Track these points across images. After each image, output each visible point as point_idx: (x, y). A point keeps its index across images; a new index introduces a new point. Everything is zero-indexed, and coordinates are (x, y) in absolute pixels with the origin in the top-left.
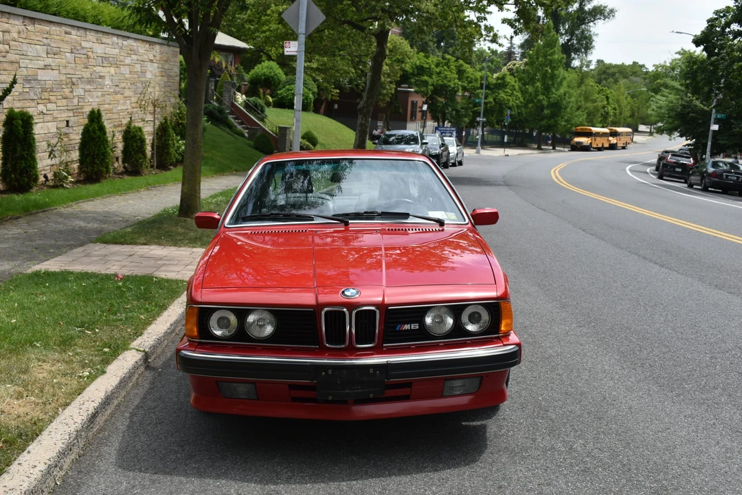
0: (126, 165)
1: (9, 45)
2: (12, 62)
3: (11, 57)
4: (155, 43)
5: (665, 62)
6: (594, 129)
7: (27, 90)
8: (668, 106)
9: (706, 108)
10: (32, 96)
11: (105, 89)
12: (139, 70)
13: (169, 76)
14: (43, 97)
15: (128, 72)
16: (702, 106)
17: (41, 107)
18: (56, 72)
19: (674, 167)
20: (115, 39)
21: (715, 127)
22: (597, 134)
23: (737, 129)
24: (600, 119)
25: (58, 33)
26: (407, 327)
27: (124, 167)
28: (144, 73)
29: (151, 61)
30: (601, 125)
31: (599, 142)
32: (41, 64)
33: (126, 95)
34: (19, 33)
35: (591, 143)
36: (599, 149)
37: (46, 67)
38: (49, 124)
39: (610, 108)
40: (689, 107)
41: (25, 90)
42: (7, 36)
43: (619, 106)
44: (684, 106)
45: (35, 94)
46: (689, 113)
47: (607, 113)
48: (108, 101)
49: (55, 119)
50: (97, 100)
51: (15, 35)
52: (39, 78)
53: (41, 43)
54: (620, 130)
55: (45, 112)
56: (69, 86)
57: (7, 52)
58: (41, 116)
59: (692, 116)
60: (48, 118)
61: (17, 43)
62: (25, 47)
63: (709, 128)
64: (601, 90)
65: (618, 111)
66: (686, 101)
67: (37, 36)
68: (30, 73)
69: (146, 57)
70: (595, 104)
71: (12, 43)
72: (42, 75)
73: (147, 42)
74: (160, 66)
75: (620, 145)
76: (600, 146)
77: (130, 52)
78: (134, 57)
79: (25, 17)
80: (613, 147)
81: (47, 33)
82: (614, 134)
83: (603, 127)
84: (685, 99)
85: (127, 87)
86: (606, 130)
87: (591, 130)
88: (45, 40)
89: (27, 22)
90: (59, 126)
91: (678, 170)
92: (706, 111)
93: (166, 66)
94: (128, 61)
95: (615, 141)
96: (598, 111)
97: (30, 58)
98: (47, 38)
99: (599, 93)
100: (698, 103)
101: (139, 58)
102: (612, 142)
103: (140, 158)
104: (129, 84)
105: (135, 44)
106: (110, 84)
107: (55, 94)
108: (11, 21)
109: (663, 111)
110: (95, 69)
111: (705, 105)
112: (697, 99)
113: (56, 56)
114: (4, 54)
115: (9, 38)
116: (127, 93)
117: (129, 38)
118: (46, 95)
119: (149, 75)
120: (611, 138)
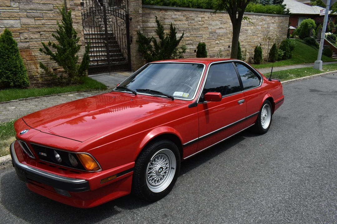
0: (255, 60)
1: (204, 22)
2: (205, 28)
3: (205, 26)
4: (276, 16)
7: (211, 36)
10: (213, 38)
11: (248, 34)
12: (266, 27)
13: (282, 28)
14: (218, 38)
15: (260, 28)
17: (217, 42)
18: (225, 30)
20: (254, 16)
25: (226, 16)
26: (42, 154)
27: (254, 61)
28: (269, 28)
29: (273, 23)
32: (218, 27)
33: (258, 36)
34: (209, 17)
37: (220, 28)
38: (221, 47)
41: (210, 36)
42: (203, 19)
45: (215, 37)
48: (249, 38)
49: (223, 45)
50: (244, 38)
51: (207, 18)
52: (217, 32)
53: (219, 20)
55: (219, 43)
56: (230, 34)
57: (203, 24)
58: (217, 45)
60: (219, 45)
61: (207, 21)
62: (211, 22)
67: (217, 18)
68: (213, 31)
69: (271, 22)
71: (205, 21)
72: (218, 31)
73: (271, 16)
74: (278, 24)
77: (262, 20)
78: (264, 22)
79: (211, 12)
81: (221, 17)
85: (259, 33)
88: (220, 19)
89: (212, 13)
90: (225, 48)
93: (281, 24)
94: (261, 23)
97: (213, 25)
98: (221, 18)
101: (266, 22)
103: (259, 58)
104: (261, 32)
105: (265, 17)
106: (251, 32)
107: (224, 37)
108: (205, 14)
110: (243, 27)
113: (225, 24)
114: (202, 25)
115: (204, 20)
116: (259, 35)
117: (262, 15)
118: (220, 37)
119: (271, 28)
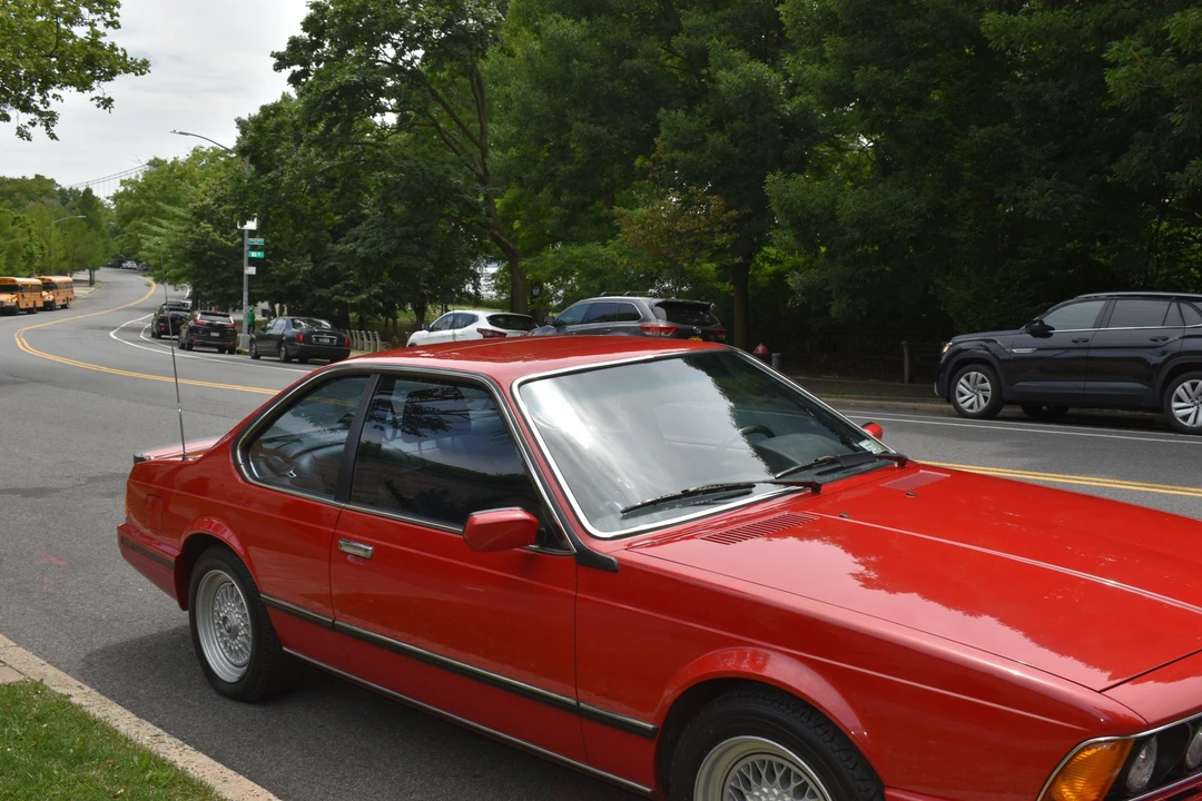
5: (137, 176)
6: (19, 280)
8: (169, 242)
9: (229, 243)
16: (224, 241)
19: (209, 332)
21: (252, 270)
22: (25, 288)
23: (277, 272)
24: (24, 264)
30: (27, 274)
31: (29, 300)
35: (17, 302)
36: (30, 311)
39: (34, 248)
40: (204, 242)
43: (47, 243)
44: (197, 242)
46: (206, 250)
47: (32, 255)
54: (56, 279)
59: (211, 256)
63: (243, 272)
64: (16, 218)
65: (47, 251)
66: (200, 235)
70: (12, 241)
75: (59, 303)
76: (31, 305)
80: (49, 306)
82: (48, 286)
83: (29, 277)
84: (197, 230)
86: (35, 281)
87: (14, 281)
91: (213, 334)
92: (230, 247)
95: (52, 297)
96: (19, 251)
99: (13, 224)
100: (216, 236)
102: (47, 299)
109: (163, 249)
111: (227, 239)
112: (215, 231)
120: (44, 293)
